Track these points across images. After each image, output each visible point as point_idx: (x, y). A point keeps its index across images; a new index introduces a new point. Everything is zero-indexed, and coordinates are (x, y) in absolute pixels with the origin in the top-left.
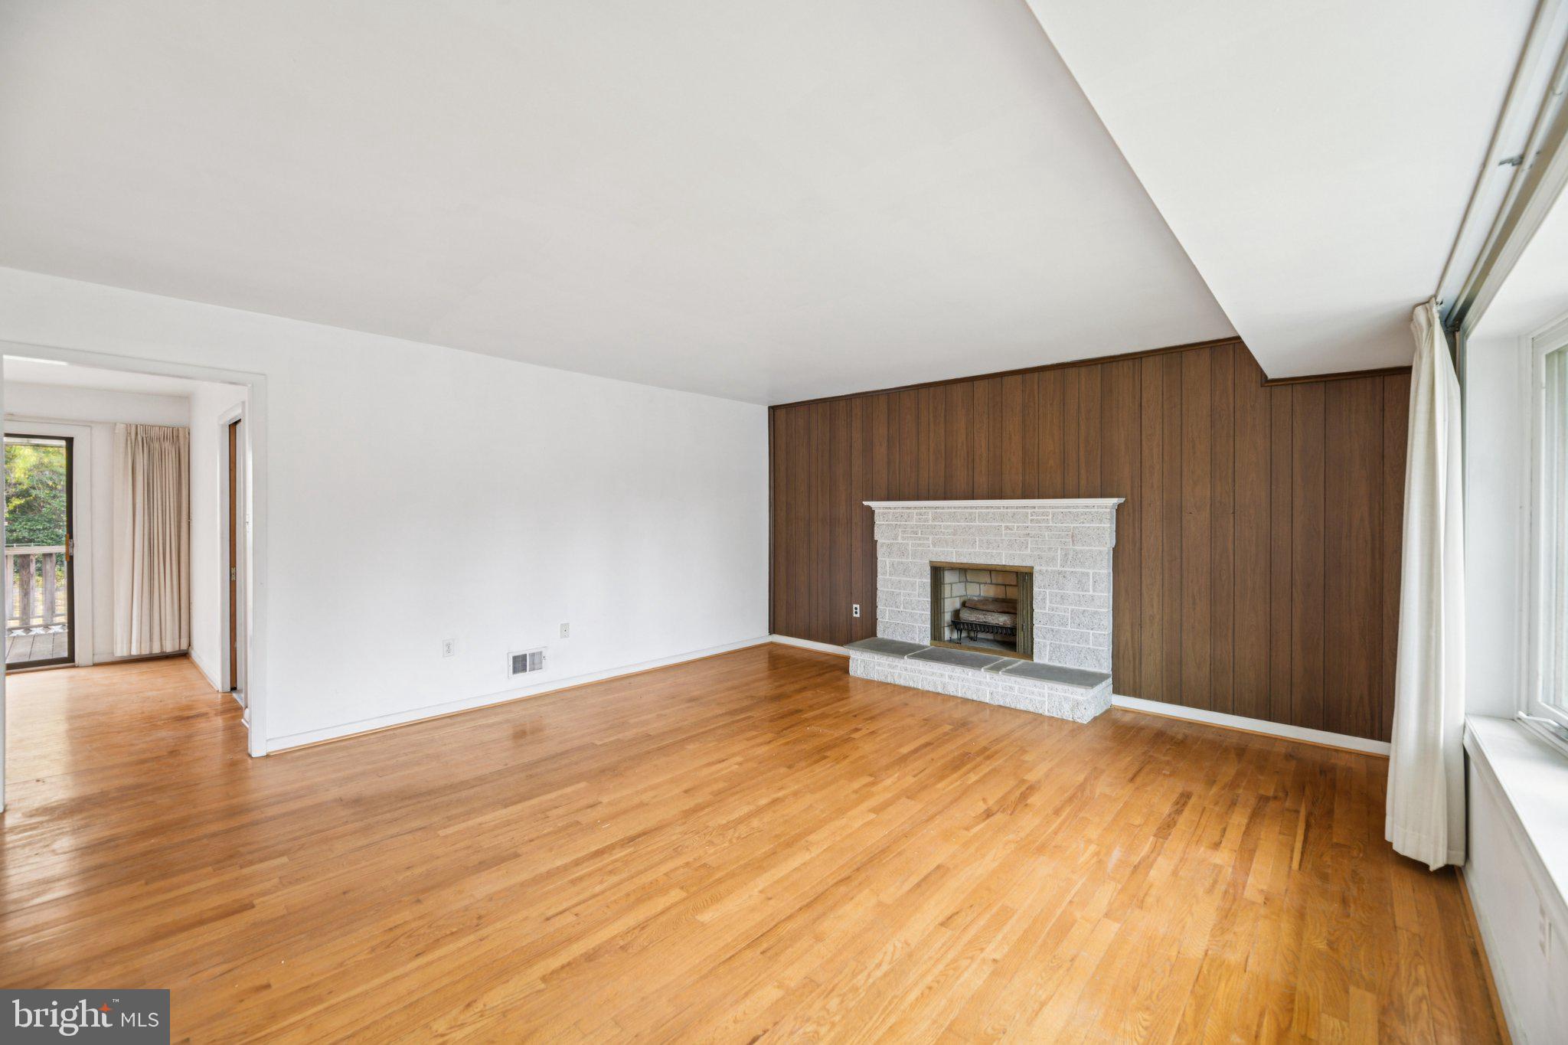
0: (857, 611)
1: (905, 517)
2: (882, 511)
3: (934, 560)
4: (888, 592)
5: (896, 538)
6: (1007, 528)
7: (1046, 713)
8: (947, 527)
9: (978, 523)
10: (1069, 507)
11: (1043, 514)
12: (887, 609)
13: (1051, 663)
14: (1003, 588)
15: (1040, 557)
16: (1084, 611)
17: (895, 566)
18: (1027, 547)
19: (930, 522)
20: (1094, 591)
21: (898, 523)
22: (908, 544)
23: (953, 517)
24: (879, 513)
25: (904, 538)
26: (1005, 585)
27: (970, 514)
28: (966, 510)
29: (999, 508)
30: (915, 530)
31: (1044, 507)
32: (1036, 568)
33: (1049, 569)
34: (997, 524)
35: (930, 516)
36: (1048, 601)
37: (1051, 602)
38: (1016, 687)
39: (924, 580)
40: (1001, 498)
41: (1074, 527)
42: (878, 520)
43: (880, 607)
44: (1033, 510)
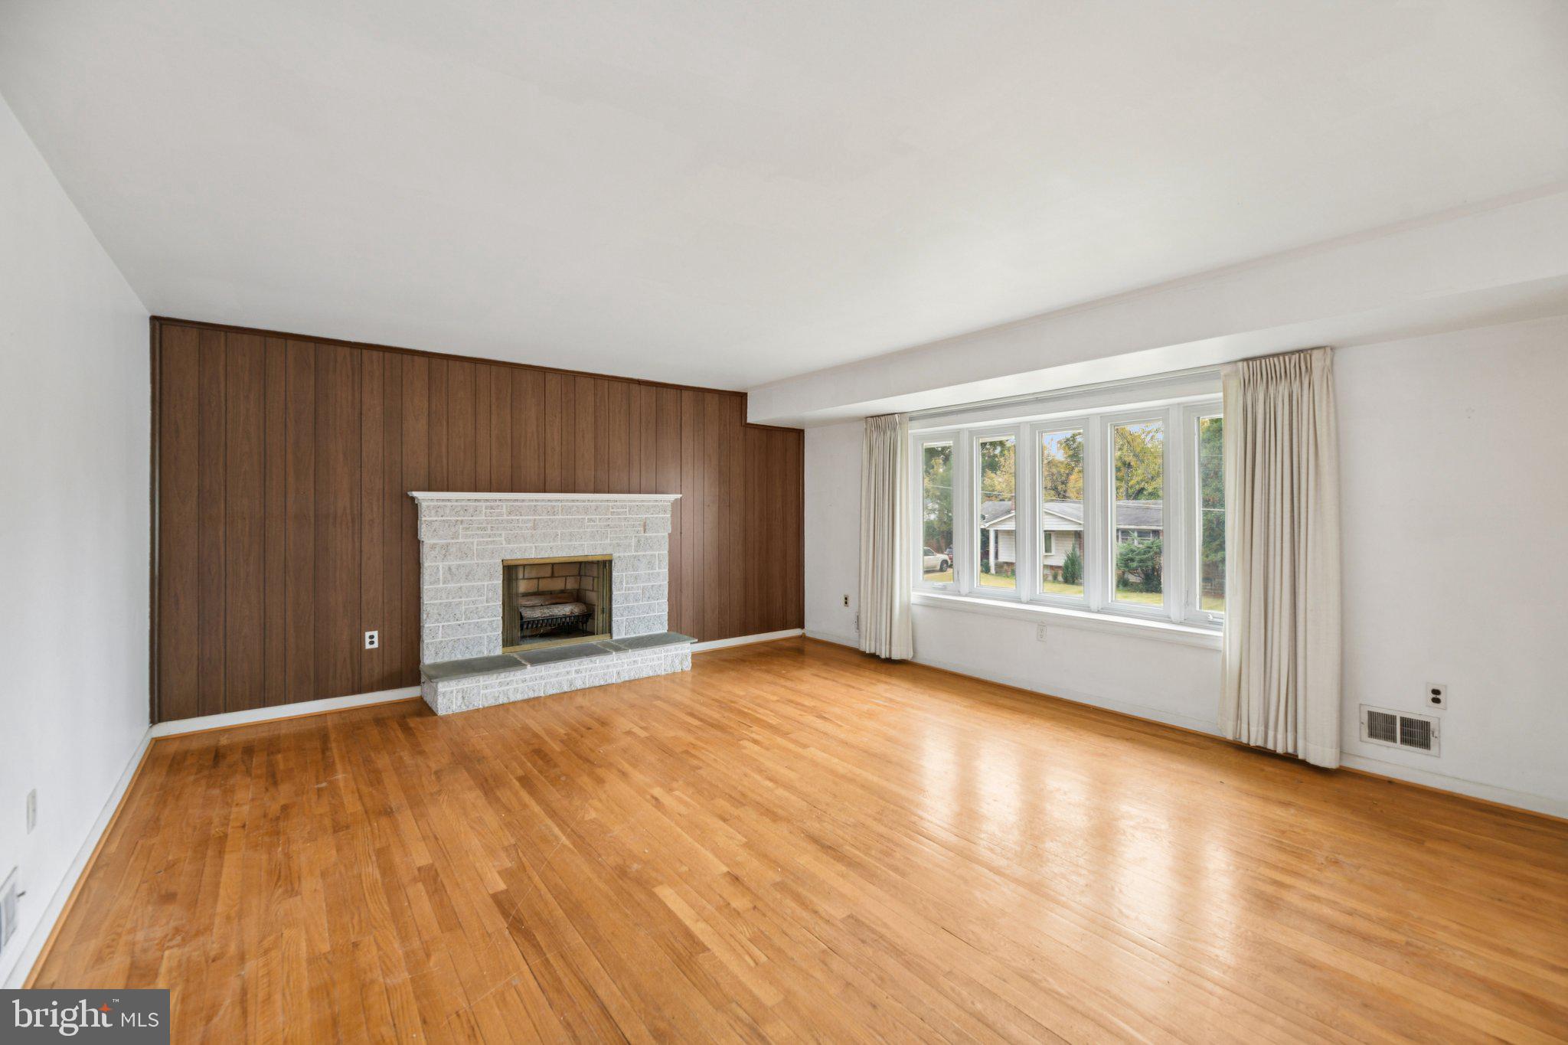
0: (372, 640)
1: (471, 510)
2: (436, 503)
3: (508, 557)
4: (441, 604)
5: (455, 536)
6: (590, 520)
7: (663, 673)
8: (525, 522)
9: (561, 517)
10: (643, 501)
11: (622, 507)
12: (441, 625)
13: (628, 636)
14: (536, 581)
15: (619, 545)
16: (653, 586)
17: (454, 570)
18: (607, 537)
19: (505, 517)
20: (659, 568)
21: (459, 518)
22: (472, 543)
23: (535, 511)
24: (428, 507)
25: (466, 536)
26: (538, 578)
27: (553, 507)
28: (550, 504)
29: (584, 501)
30: (484, 525)
31: (624, 501)
32: (615, 555)
33: (626, 554)
34: (580, 517)
35: (504, 510)
36: (624, 583)
37: (627, 583)
38: (639, 659)
39: (495, 582)
40: (574, 491)
41: (646, 518)
42: (426, 517)
43: (428, 625)
44: (615, 504)
